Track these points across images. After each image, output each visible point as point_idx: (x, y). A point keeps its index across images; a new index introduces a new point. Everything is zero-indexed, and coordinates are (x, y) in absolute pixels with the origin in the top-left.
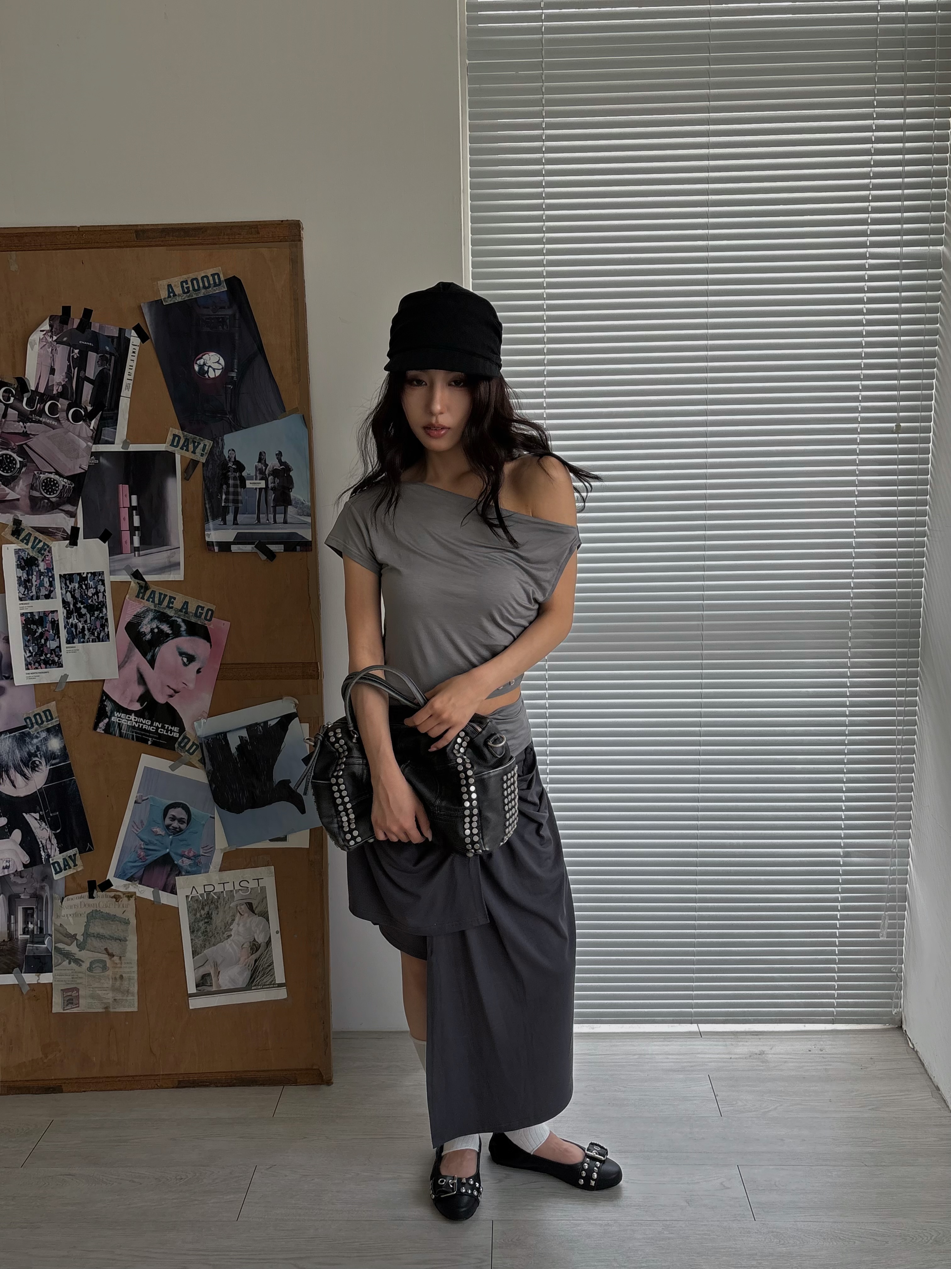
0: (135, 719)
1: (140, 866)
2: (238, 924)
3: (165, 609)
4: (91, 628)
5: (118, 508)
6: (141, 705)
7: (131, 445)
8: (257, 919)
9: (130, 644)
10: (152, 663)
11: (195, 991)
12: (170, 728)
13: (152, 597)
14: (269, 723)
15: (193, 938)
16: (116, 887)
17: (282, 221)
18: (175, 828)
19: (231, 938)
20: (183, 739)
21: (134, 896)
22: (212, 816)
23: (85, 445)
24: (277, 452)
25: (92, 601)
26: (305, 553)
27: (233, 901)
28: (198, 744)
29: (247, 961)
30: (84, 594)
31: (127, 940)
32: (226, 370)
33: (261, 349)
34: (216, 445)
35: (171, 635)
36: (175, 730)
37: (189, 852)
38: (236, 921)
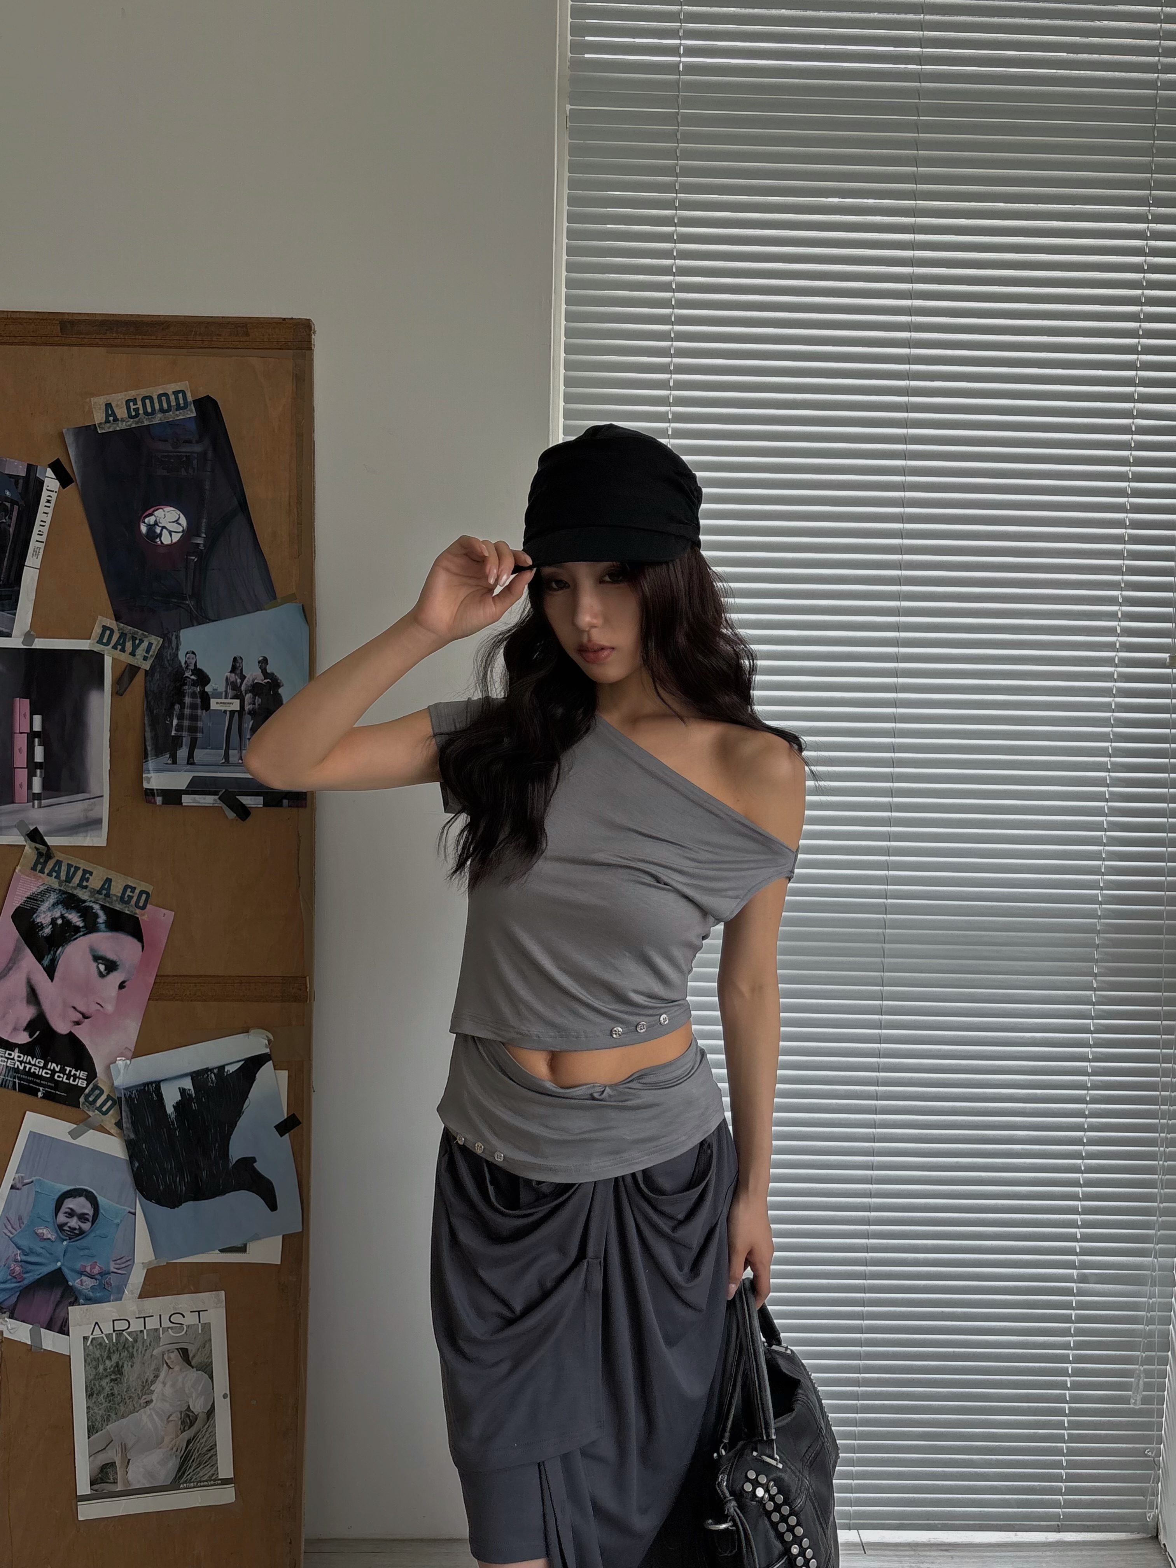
0: (19, 1057)
1: (12, 1288)
2: (164, 1384)
3: (75, 888)
5: (12, 734)
6: (31, 1036)
7: (36, 640)
8: (193, 1375)
9: (17, 941)
10: (50, 972)
11: (89, 1493)
12: (73, 1072)
13: (55, 871)
14: (227, 1069)
15: (91, 1406)
17: (284, 319)
18: (72, 1229)
19: (152, 1405)
22: (133, 1211)
24: (261, 659)
26: (295, 810)
27: (159, 1346)
28: (116, 1098)
29: (174, 1441)
32: (187, 534)
33: (243, 505)
34: (166, 645)
35: (82, 930)
36: (81, 1076)
37: (93, 1268)
38: (161, 1378)
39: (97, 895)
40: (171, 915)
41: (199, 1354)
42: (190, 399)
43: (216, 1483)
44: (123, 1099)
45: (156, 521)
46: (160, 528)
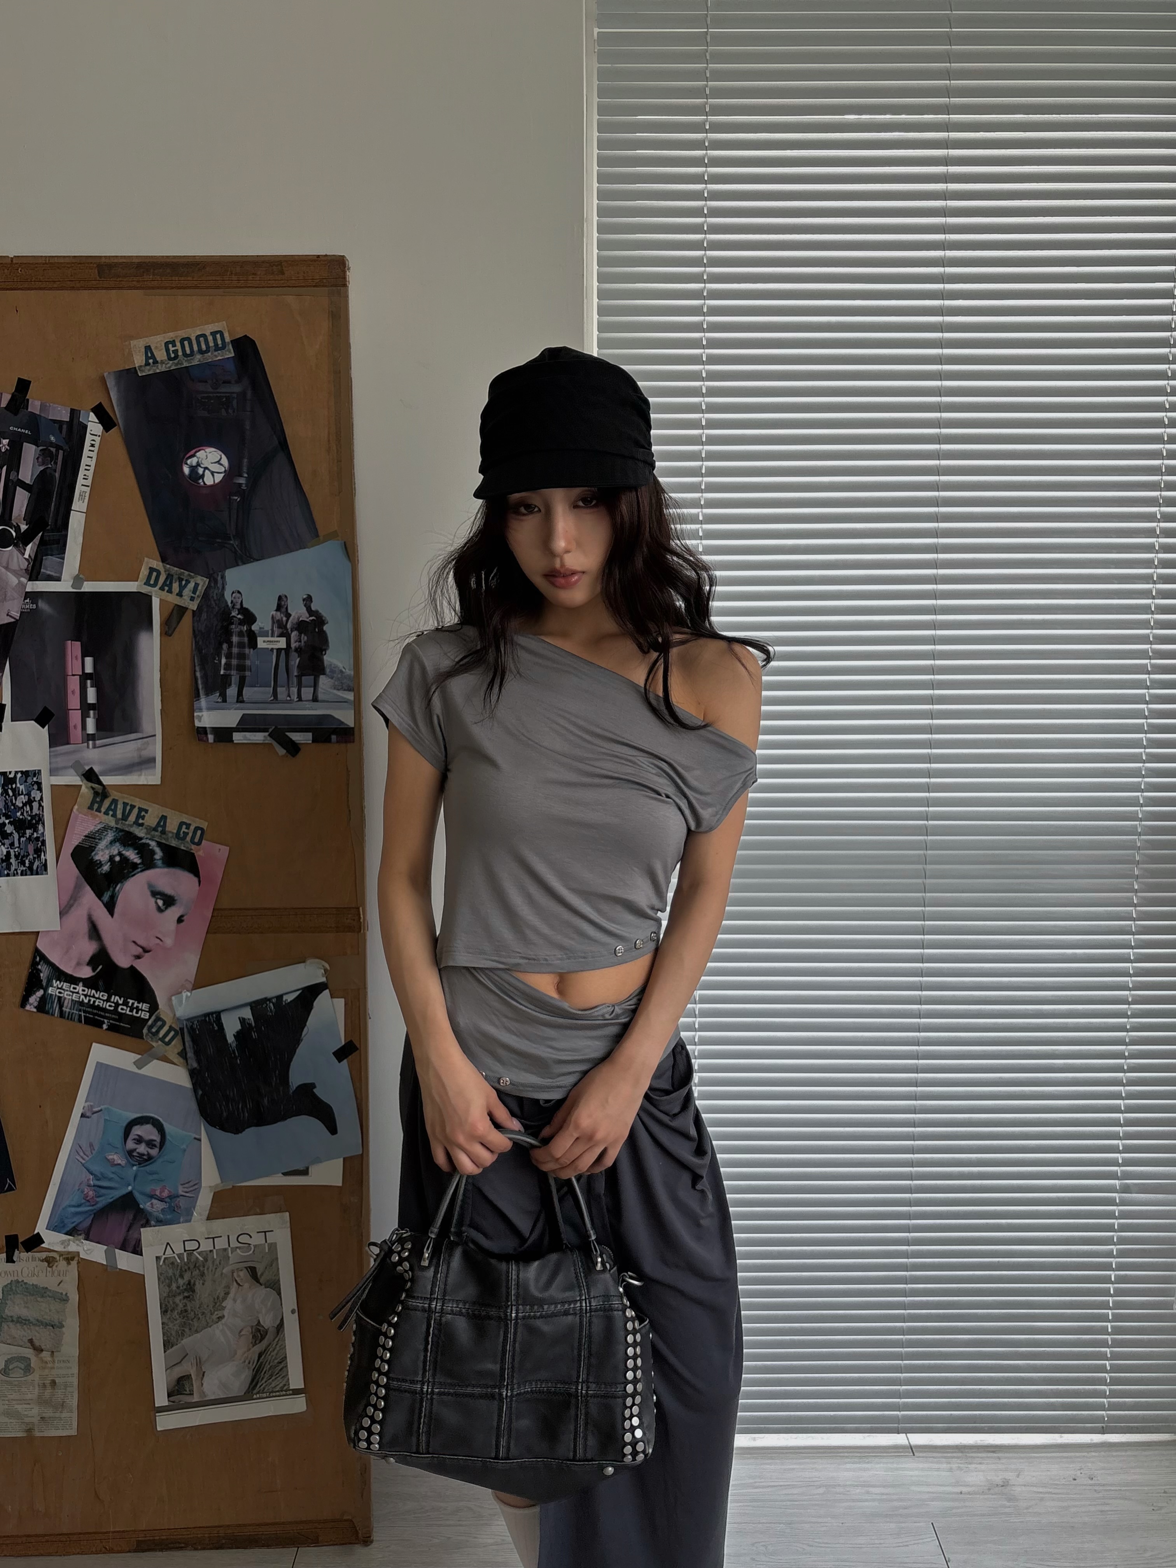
0: (83, 991)
1: (86, 1212)
2: (235, 1300)
4: (19, 854)
5: (65, 676)
6: (94, 970)
7: (85, 583)
8: (262, 1292)
9: (77, 878)
10: (110, 907)
11: (167, 1404)
12: (136, 1004)
13: (112, 810)
14: (285, 998)
15: (165, 1321)
16: (49, 1244)
17: (318, 256)
18: (141, 1155)
19: (223, 1321)
20: (155, 1021)
21: (76, 1259)
22: (197, 1137)
23: (17, 582)
24: (305, 597)
25: (22, 814)
27: (228, 1265)
28: (178, 1029)
29: (246, 1355)
30: (10, 804)
31: (62, 1326)
32: (230, 474)
33: (284, 445)
34: (213, 585)
35: (140, 866)
36: (143, 1008)
37: (162, 1191)
38: (231, 1295)
39: (153, 833)
40: (225, 850)
42: (228, 339)
43: (288, 1393)
44: (185, 1030)
45: (198, 462)
46: (202, 470)
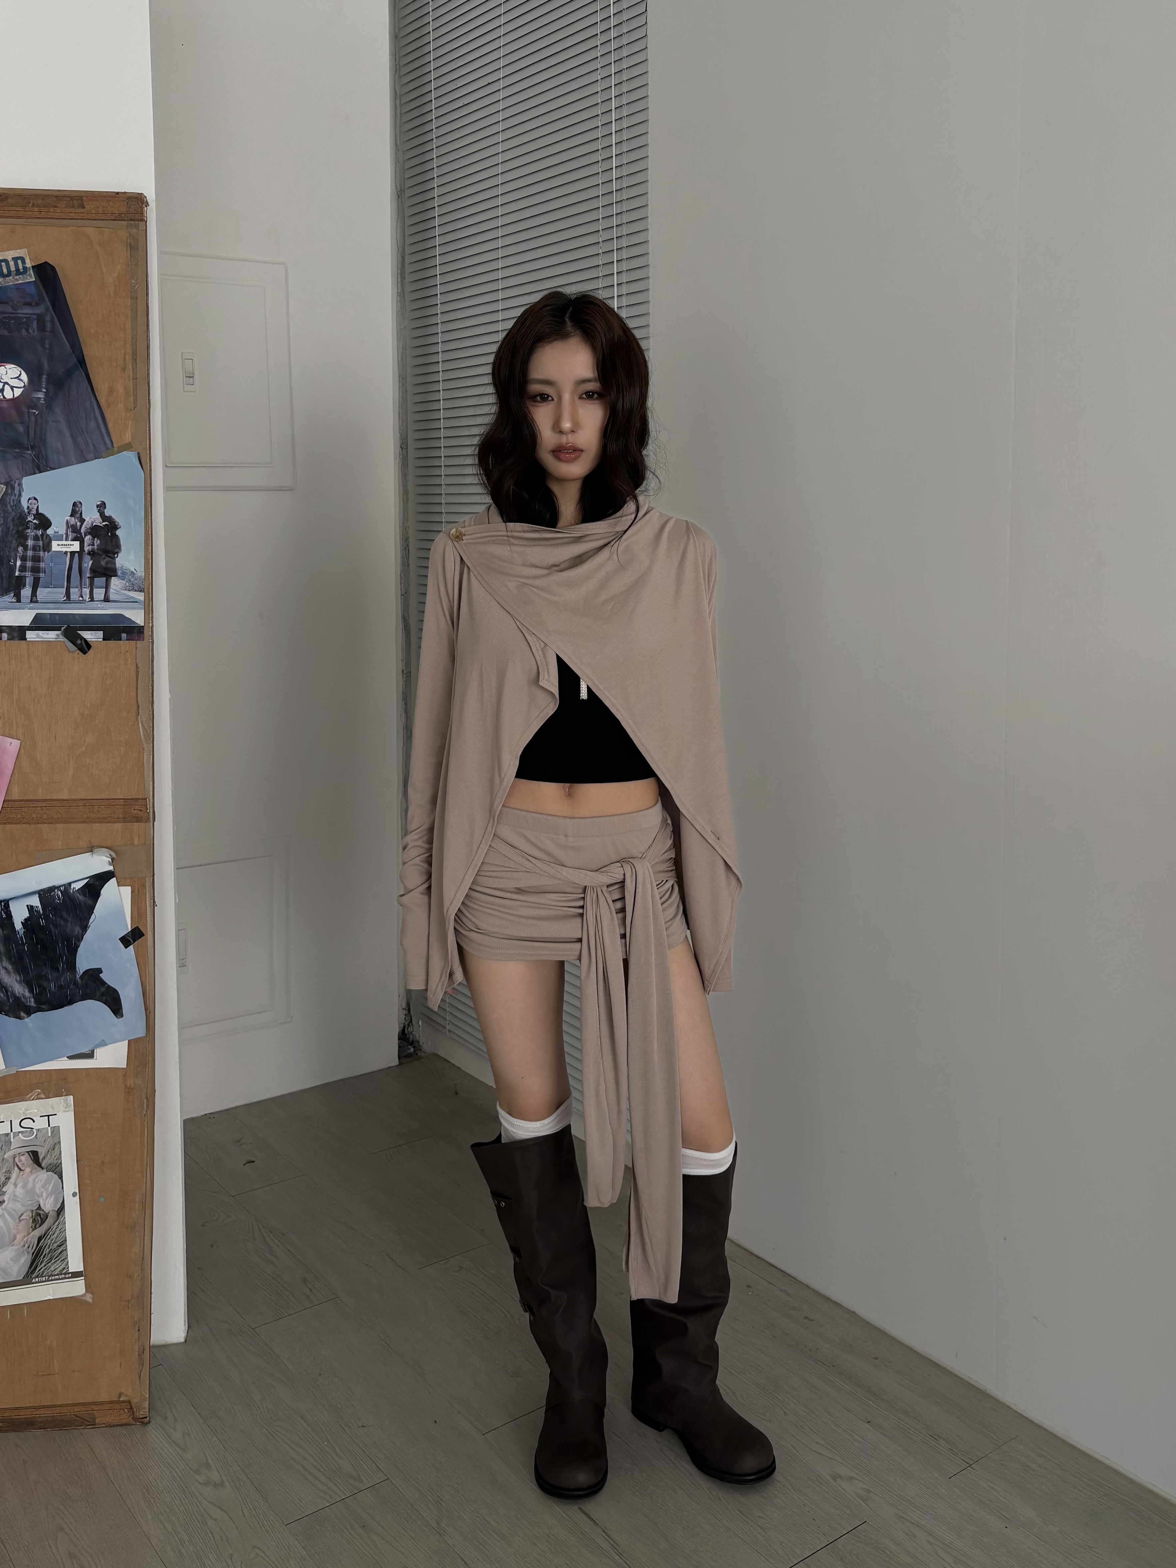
8: (43, 1175)
14: (73, 886)
17: (118, 193)
24: (99, 503)
26: (133, 644)
29: (25, 1239)
40: (16, 743)
41: (49, 1156)
43: (67, 1276)
